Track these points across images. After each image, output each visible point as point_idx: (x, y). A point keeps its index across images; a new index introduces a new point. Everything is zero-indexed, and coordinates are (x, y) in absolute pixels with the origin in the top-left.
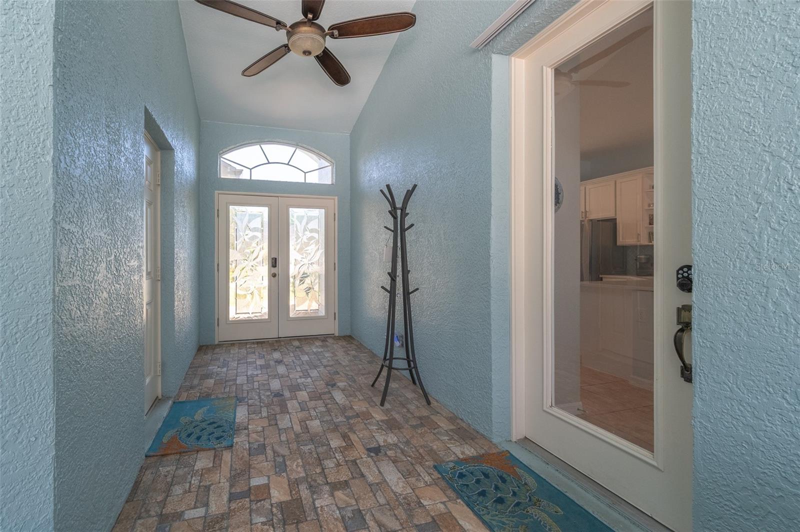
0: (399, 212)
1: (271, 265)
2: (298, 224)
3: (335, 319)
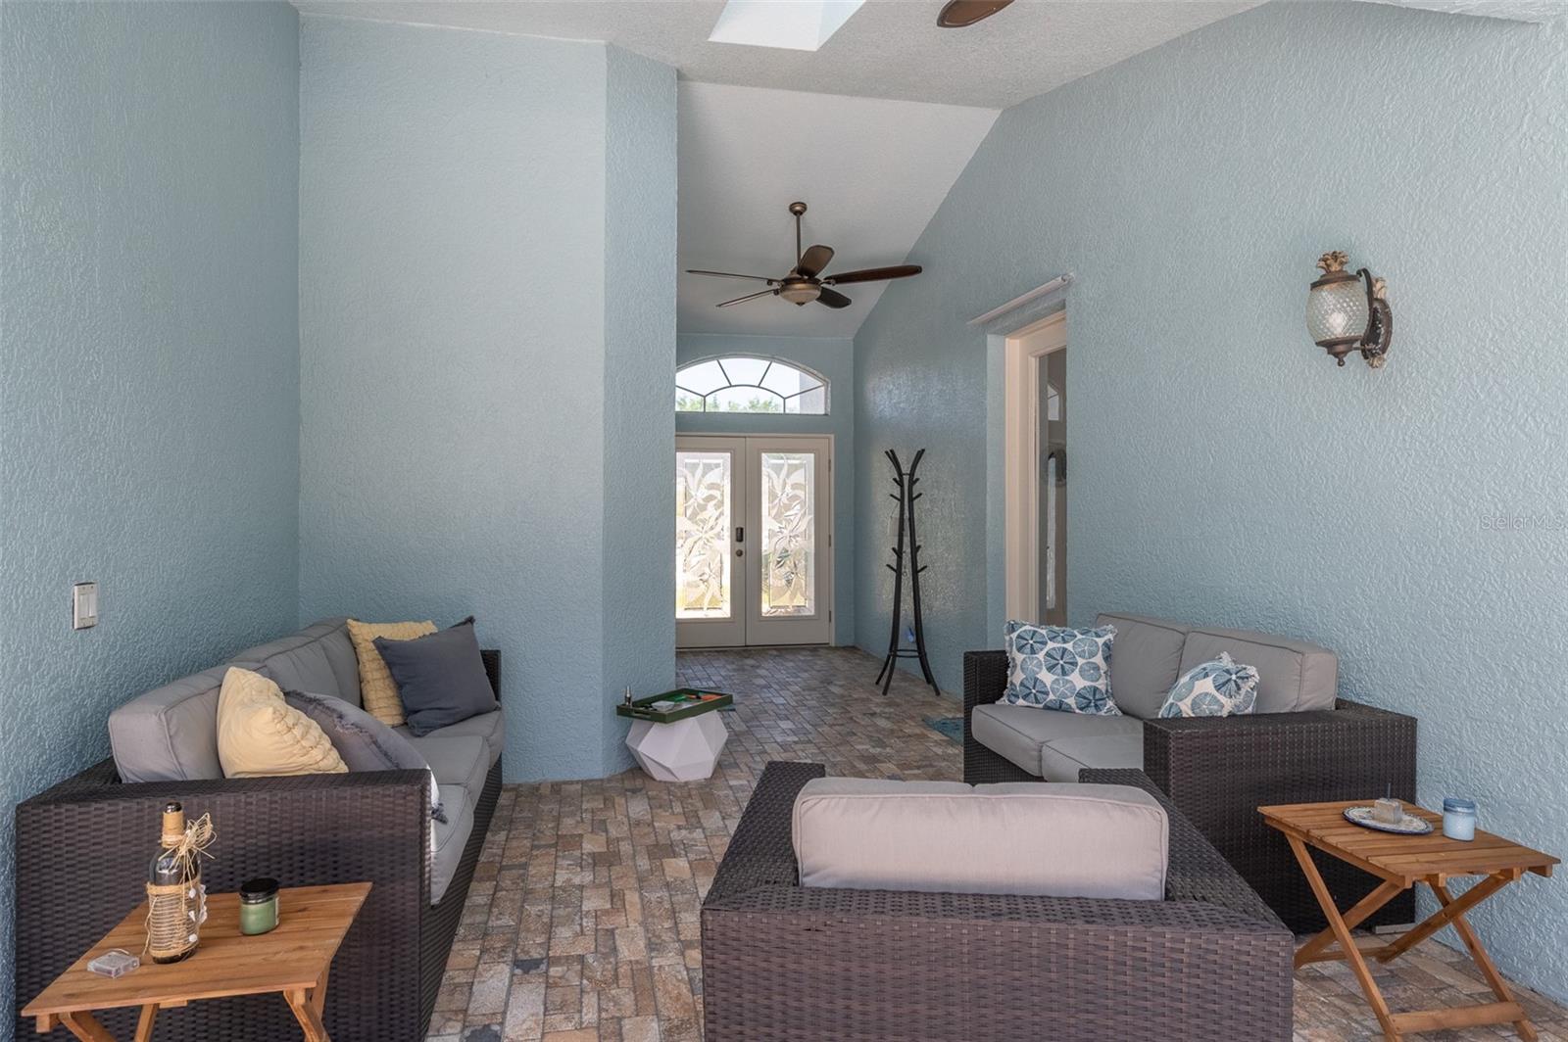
0: (906, 479)
1: (734, 538)
2: (774, 475)
3: (830, 620)
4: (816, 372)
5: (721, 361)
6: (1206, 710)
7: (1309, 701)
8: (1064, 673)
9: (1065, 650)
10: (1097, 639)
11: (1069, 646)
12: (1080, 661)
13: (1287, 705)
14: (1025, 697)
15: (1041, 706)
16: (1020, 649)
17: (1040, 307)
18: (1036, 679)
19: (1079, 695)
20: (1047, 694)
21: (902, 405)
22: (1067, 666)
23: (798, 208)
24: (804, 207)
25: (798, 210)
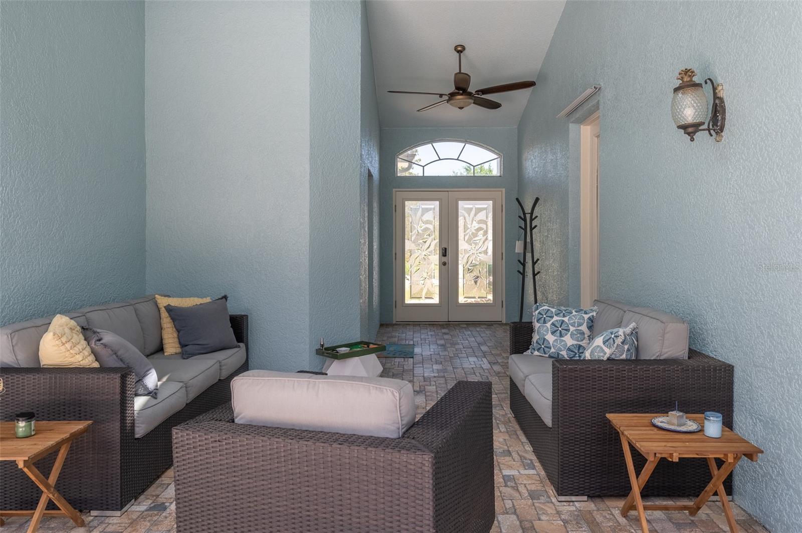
0: (528, 216)
1: (441, 254)
2: (466, 215)
3: (502, 307)
4: (493, 149)
5: (433, 144)
6: (597, 355)
7: (666, 353)
8: (561, 336)
9: (563, 321)
10: (584, 315)
11: (566, 319)
12: (572, 329)
13: (654, 355)
14: (538, 350)
15: (547, 355)
16: (538, 321)
17: (590, 105)
18: (545, 339)
19: (569, 349)
20: (550, 348)
21: (536, 170)
22: (563, 332)
23: (459, 49)
24: (464, 48)
25: (460, 50)
